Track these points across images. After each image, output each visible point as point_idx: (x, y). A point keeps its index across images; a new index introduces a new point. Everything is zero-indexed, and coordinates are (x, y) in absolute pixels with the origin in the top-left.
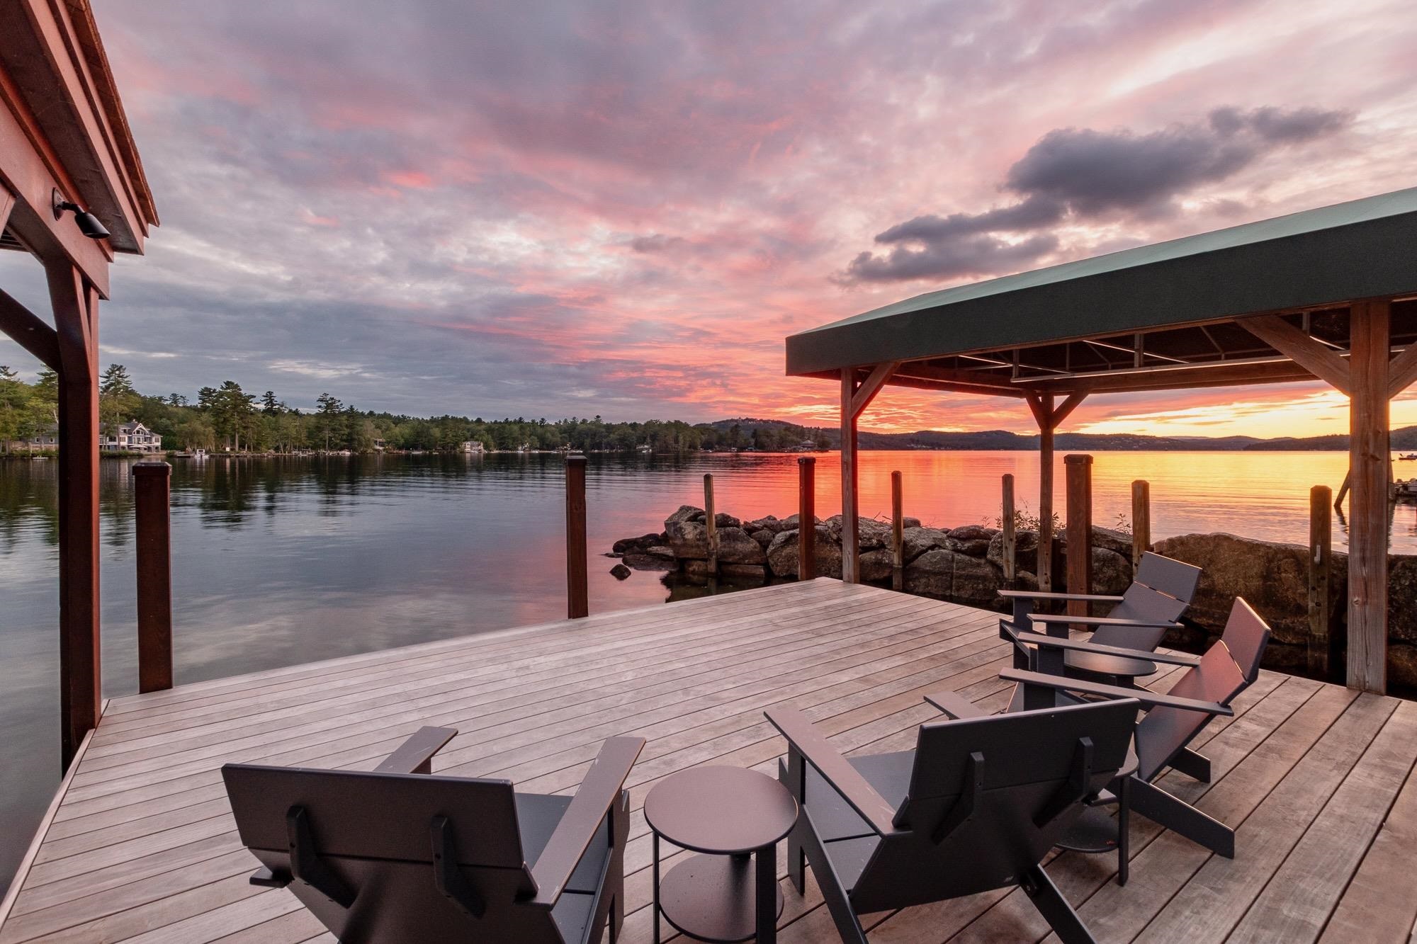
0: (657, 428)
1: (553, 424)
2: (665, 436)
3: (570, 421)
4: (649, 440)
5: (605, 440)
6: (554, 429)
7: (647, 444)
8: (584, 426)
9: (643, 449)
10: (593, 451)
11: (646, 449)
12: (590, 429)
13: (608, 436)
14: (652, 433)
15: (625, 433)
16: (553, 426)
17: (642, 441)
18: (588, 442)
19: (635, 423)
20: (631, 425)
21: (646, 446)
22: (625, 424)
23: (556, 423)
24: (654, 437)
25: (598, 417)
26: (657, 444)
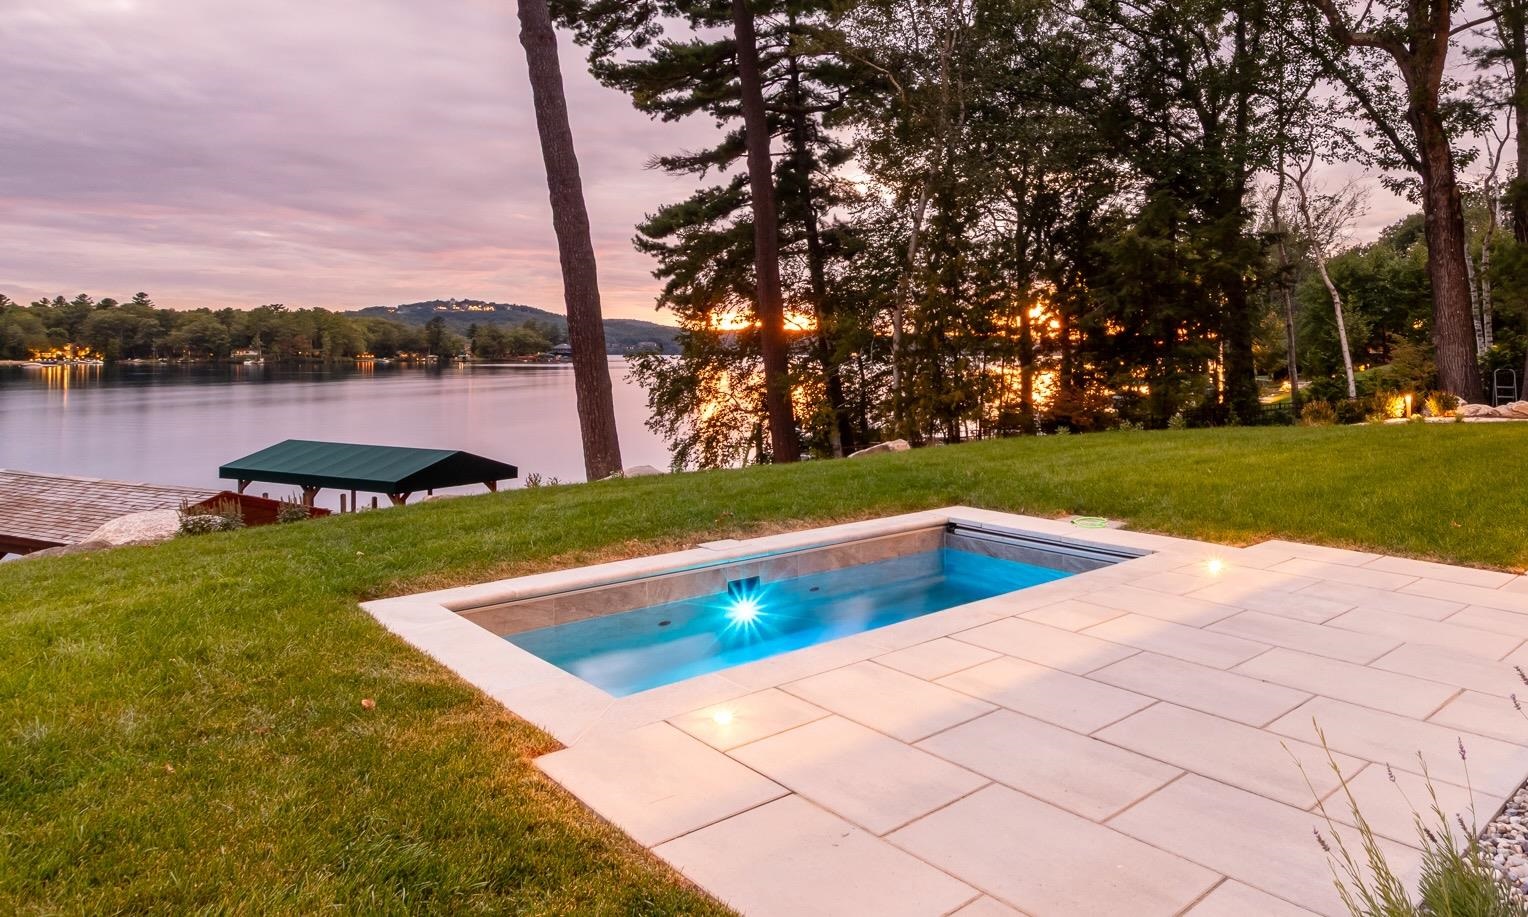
0: (274, 321)
1: (28, 305)
2: (294, 336)
3: (70, 299)
4: (258, 341)
5: (158, 341)
6: (29, 317)
7: (255, 349)
8: (107, 314)
9: (244, 358)
10: (129, 361)
11: (252, 357)
12: (123, 321)
13: (166, 333)
14: (264, 329)
15: (206, 329)
16: (28, 310)
17: (245, 342)
18: (117, 342)
19: (228, 311)
20: (218, 314)
21: (251, 353)
22: (206, 311)
23: (35, 304)
24: (269, 337)
25: (142, 295)
26: (276, 348)
